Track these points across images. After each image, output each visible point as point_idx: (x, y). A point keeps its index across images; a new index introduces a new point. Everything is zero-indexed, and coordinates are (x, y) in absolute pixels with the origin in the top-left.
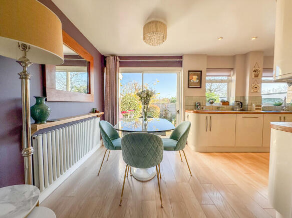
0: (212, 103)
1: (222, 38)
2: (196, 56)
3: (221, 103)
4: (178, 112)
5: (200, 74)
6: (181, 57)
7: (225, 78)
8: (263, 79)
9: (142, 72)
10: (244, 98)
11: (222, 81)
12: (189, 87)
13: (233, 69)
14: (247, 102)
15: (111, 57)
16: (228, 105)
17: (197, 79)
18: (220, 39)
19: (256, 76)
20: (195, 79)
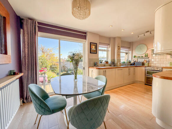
0: (101, 62)
1: (112, 26)
2: (94, 34)
3: (105, 63)
4: (84, 68)
5: (96, 45)
6: (85, 33)
7: (106, 49)
8: (121, 51)
9: (59, 39)
10: (114, 60)
11: (104, 50)
12: (90, 53)
13: (109, 44)
14: (116, 62)
15: (29, 21)
16: (108, 63)
17: (95, 48)
18: (111, 26)
19: (119, 49)
20: (93, 48)
